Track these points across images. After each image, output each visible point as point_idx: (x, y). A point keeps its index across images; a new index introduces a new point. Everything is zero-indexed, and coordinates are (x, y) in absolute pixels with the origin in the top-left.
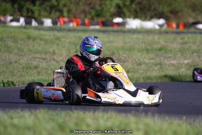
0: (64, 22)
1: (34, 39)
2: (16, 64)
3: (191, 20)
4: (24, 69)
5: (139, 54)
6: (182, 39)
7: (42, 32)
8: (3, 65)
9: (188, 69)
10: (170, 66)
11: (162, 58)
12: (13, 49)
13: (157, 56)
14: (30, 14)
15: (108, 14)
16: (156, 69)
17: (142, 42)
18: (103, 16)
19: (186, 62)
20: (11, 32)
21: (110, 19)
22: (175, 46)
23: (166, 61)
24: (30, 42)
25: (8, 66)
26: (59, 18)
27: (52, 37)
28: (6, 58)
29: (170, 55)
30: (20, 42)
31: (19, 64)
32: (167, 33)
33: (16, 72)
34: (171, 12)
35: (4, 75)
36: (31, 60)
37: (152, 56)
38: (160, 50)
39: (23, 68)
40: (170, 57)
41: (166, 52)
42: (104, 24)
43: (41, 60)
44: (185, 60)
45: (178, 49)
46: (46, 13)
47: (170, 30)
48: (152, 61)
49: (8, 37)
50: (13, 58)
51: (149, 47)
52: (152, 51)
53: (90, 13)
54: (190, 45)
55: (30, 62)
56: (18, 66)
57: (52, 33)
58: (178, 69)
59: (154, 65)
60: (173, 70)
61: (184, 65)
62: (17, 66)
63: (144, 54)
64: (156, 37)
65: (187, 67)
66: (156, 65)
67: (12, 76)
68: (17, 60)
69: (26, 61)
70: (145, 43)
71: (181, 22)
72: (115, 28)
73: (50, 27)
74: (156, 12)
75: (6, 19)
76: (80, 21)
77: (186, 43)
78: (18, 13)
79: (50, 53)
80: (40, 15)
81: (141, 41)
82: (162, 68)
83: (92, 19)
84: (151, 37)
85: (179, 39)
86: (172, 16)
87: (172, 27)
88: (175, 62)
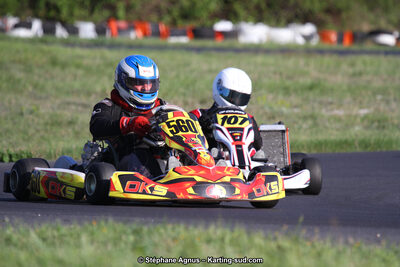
0: (120, 30)
1: (64, 66)
2: (31, 117)
3: (366, 27)
4: (48, 127)
5: (271, 96)
6: (353, 65)
7: (78, 51)
8: (6, 119)
9: (367, 128)
10: (332, 120)
11: (316, 105)
12: (24, 86)
13: (306, 100)
14: (52, 13)
15: (204, 15)
16: (305, 126)
17: (275, 73)
18: (195, 18)
19: (363, 112)
20: (18, 51)
21: (209, 23)
22: (339, 80)
23: (323, 112)
24: (57, 71)
25: (17, 120)
26: (108, 21)
27: (98, 61)
28: (10, 103)
29: (330, 99)
30: (37, 71)
31: (38, 116)
32: (320, 52)
33: (31, 131)
34: (329, 11)
35: (9, 138)
36: (59, 107)
37: (295, 99)
38: (311, 88)
39: (46, 124)
40: (331, 103)
41: (324, 91)
42: (196, 34)
43: (80, 108)
44: (361, 108)
45: (345, 87)
46: (84, 13)
47: (326, 46)
48: (296, 110)
49: (14, 62)
50: (26, 104)
51: (288, 83)
52: (296, 91)
53: (169, 12)
54: (368, 78)
55: (58, 112)
56: (36, 120)
57: (97, 53)
58: (348, 126)
59: (300, 118)
60: (338, 130)
61: (359, 120)
62: (33, 120)
63: (280, 97)
64: (302, 62)
65: (366, 123)
66: (305, 118)
67: (24, 140)
68: (33, 108)
69: (51, 111)
70: (281, 74)
71: (348, 31)
72: (219, 42)
73: (92, 40)
74: (298, 10)
75: (5, 23)
76: (149, 27)
77: (360, 74)
78: (29, 12)
79: (96, 93)
80: (71, 14)
81: (272, 69)
82: (316, 125)
83: (174, 23)
84: (291, 62)
85: (345, 65)
86: (328, 18)
87: (330, 41)
88: (340, 113)
